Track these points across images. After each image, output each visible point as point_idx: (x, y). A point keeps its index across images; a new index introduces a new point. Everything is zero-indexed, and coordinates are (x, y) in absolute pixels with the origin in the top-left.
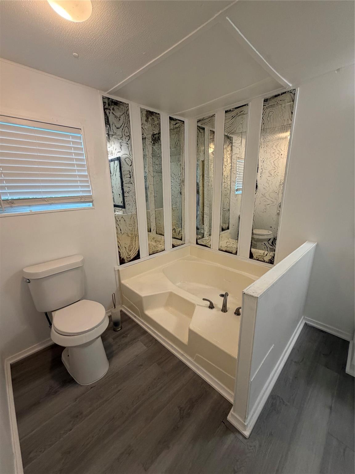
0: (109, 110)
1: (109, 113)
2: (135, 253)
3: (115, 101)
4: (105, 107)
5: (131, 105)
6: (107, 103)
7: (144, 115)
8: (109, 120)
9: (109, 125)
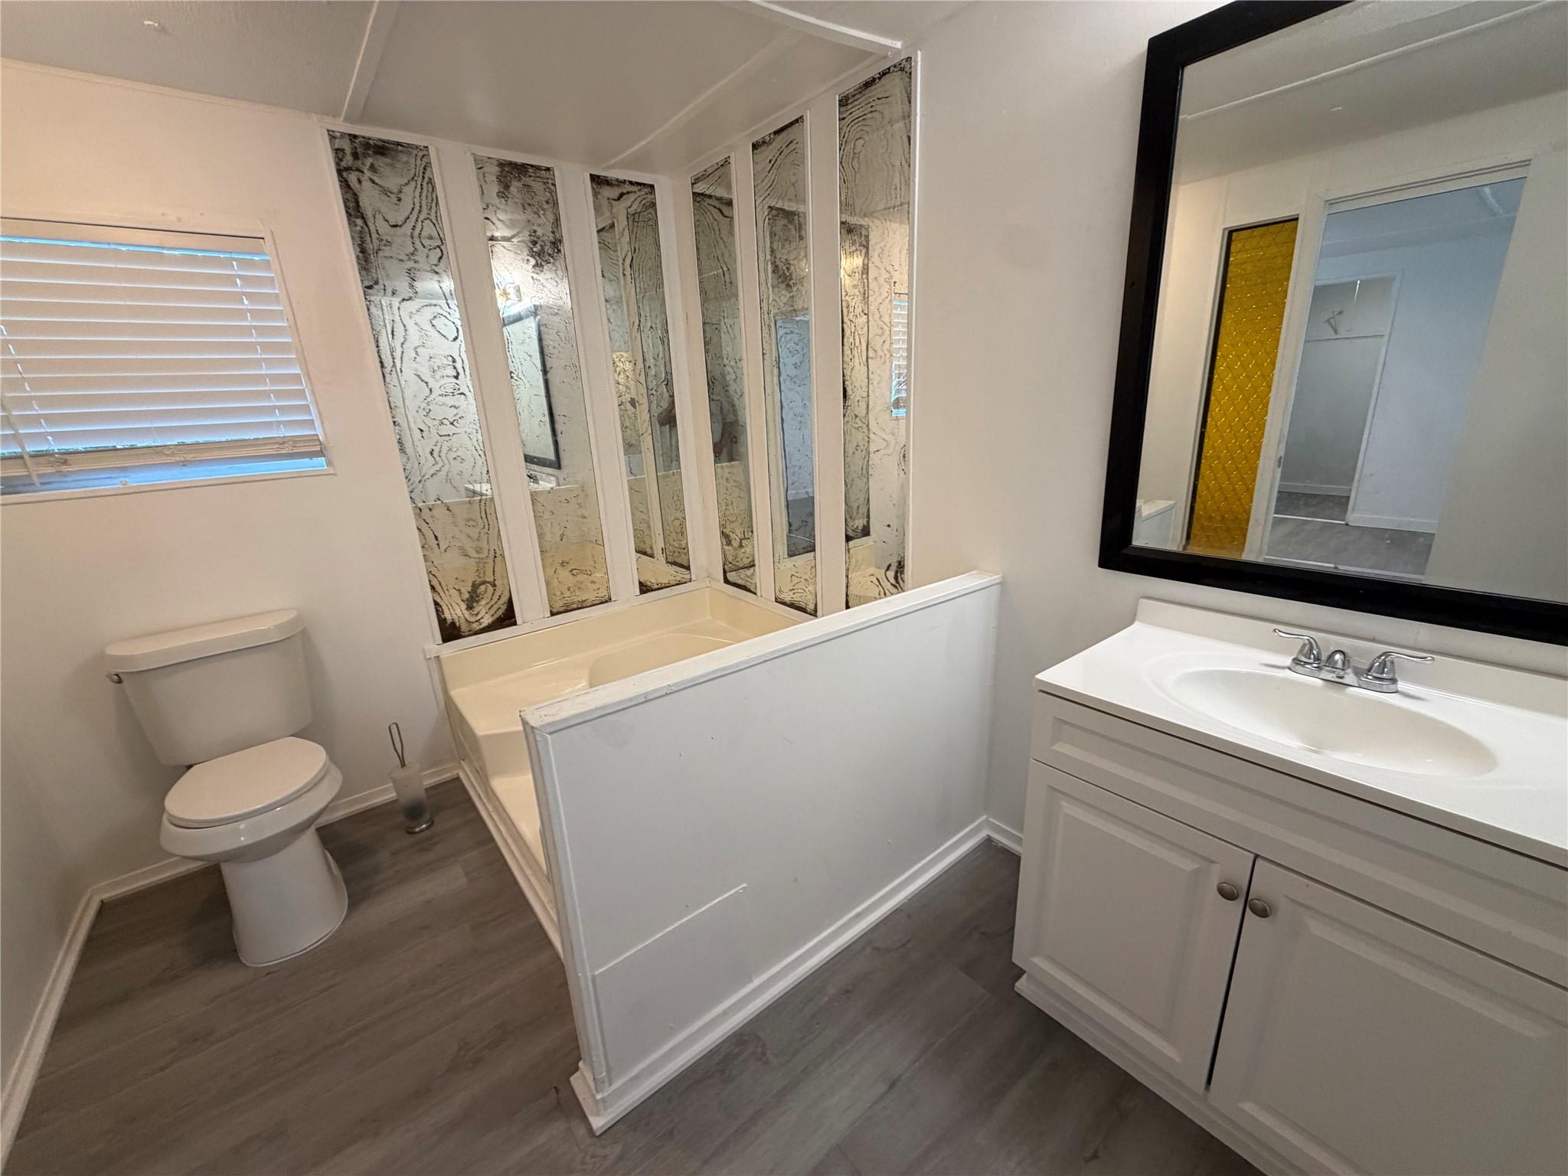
0: (357, 173)
1: (360, 181)
2: (496, 606)
3: (380, 143)
4: (343, 164)
5: (437, 151)
6: (348, 151)
7: (492, 178)
8: (361, 204)
9: (363, 218)
